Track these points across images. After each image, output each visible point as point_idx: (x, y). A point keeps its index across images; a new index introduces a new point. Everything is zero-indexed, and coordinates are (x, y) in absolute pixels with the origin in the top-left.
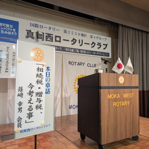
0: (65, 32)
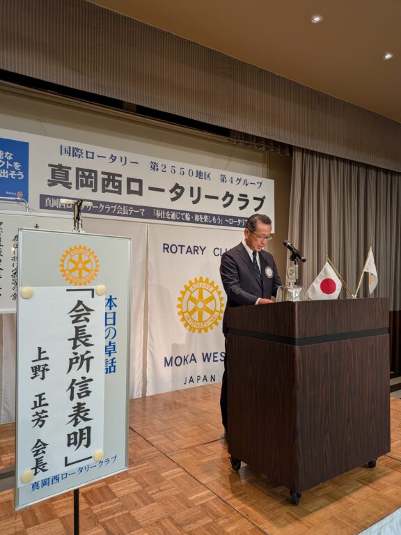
0: (154, 169)
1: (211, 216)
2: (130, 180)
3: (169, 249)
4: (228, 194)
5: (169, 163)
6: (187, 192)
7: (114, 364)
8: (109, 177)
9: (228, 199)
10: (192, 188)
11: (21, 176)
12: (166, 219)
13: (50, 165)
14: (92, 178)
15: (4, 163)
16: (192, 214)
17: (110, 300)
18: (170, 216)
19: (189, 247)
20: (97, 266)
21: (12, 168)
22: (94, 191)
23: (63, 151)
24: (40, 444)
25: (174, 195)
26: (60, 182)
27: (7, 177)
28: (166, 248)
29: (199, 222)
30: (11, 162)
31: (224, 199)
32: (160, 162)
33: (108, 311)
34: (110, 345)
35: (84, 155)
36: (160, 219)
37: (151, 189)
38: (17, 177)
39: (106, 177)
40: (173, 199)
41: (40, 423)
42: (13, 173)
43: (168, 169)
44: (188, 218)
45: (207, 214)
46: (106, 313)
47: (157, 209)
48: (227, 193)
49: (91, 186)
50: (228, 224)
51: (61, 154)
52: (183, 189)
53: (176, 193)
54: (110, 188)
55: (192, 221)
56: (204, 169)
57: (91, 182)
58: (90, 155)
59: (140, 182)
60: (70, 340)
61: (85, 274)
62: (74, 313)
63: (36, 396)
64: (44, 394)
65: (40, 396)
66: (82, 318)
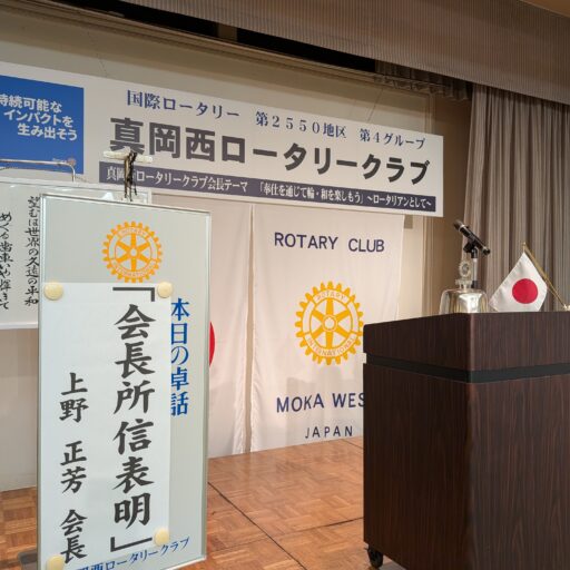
0: (261, 122)
1: (345, 191)
2: (226, 140)
3: (283, 241)
4: (371, 159)
5: (283, 114)
6: (310, 156)
7: (185, 401)
8: (197, 136)
9: (372, 165)
10: (317, 151)
11: (73, 136)
12: (279, 197)
13: (113, 120)
14: (173, 138)
15: (49, 117)
16: (317, 189)
17: (179, 305)
18: (285, 192)
19: (313, 237)
20: (160, 253)
21: (61, 125)
22: (174, 156)
23: (132, 100)
24: (73, 516)
25: (290, 161)
26: (127, 144)
27: (54, 137)
28: (280, 238)
29: (327, 201)
30: (60, 116)
31: (365, 166)
32: (270, 112)
33: (176, 321)
34: (179, 373)
35: (161, 104)
36: (269, 196)
37: (257, 152)
38: (67, 137)
39: (192, 135)
40: (289, 167)
41: (74, 486)
42: (62, 132)
43: (283, 122)
44: (311, 194)
45: (340, 189)
46: (173, 325)
47: (265, 181)
48: (371, 156)
49: (171, 149)
50: (371, 204)
51: (129, 103)
52: (303, 152)
53: (294, 157)
54: (198, 151)
55: (318, 199)
56: (334, 122)
57: (172, 143)
58: (170, 104)
59: (241, 142)
60: (118, 363)
61: (140, 264)
62: (124, 324)
63: (68, 446)
64: (79, 442)
65: (74, 445)
66: (137, 331)
